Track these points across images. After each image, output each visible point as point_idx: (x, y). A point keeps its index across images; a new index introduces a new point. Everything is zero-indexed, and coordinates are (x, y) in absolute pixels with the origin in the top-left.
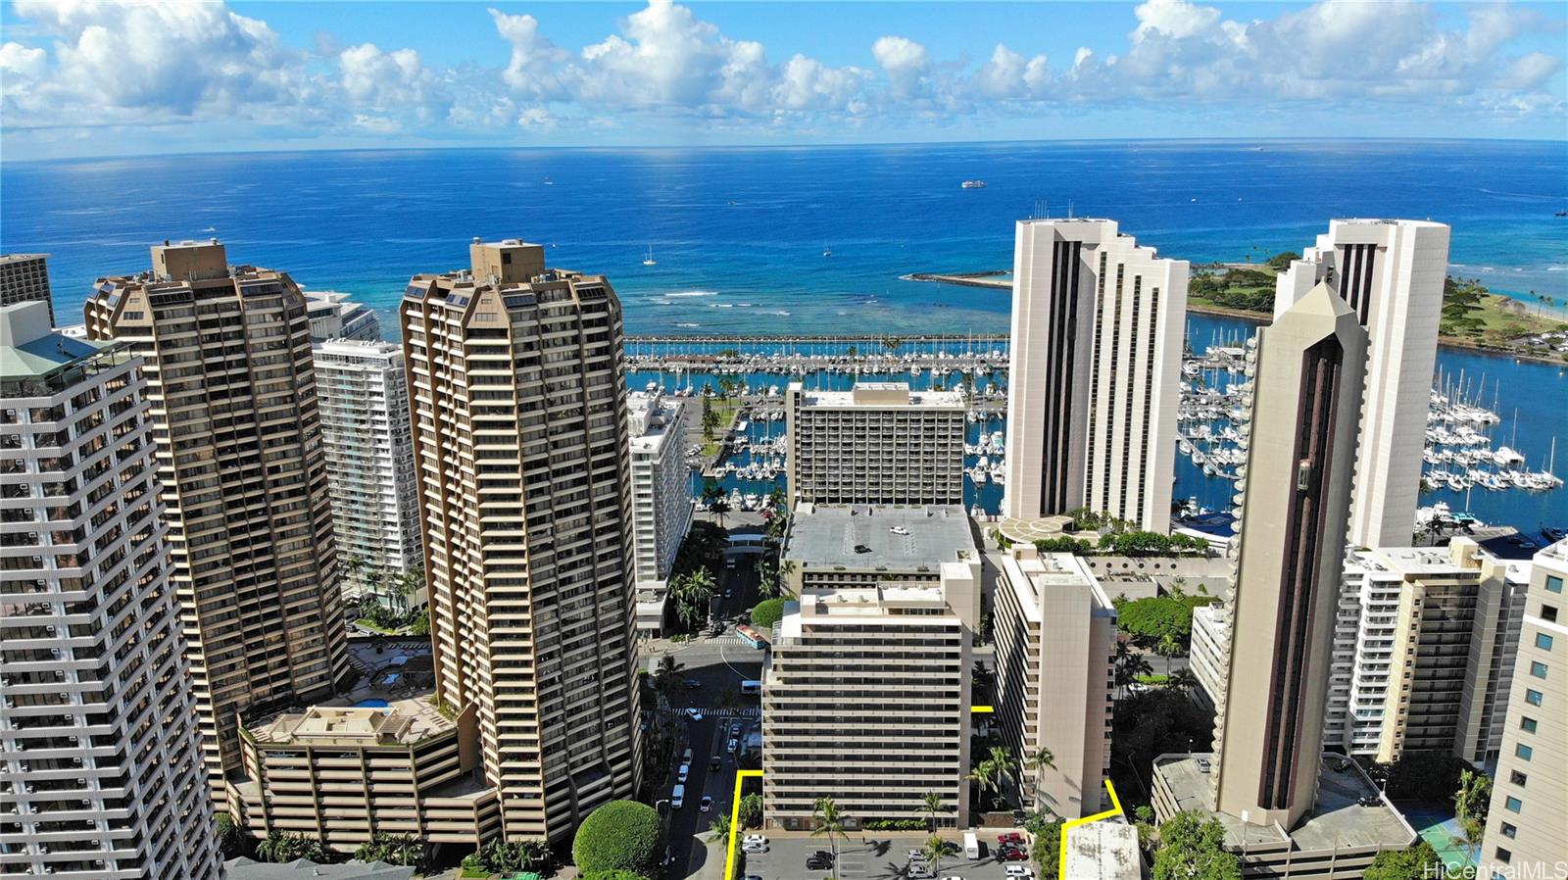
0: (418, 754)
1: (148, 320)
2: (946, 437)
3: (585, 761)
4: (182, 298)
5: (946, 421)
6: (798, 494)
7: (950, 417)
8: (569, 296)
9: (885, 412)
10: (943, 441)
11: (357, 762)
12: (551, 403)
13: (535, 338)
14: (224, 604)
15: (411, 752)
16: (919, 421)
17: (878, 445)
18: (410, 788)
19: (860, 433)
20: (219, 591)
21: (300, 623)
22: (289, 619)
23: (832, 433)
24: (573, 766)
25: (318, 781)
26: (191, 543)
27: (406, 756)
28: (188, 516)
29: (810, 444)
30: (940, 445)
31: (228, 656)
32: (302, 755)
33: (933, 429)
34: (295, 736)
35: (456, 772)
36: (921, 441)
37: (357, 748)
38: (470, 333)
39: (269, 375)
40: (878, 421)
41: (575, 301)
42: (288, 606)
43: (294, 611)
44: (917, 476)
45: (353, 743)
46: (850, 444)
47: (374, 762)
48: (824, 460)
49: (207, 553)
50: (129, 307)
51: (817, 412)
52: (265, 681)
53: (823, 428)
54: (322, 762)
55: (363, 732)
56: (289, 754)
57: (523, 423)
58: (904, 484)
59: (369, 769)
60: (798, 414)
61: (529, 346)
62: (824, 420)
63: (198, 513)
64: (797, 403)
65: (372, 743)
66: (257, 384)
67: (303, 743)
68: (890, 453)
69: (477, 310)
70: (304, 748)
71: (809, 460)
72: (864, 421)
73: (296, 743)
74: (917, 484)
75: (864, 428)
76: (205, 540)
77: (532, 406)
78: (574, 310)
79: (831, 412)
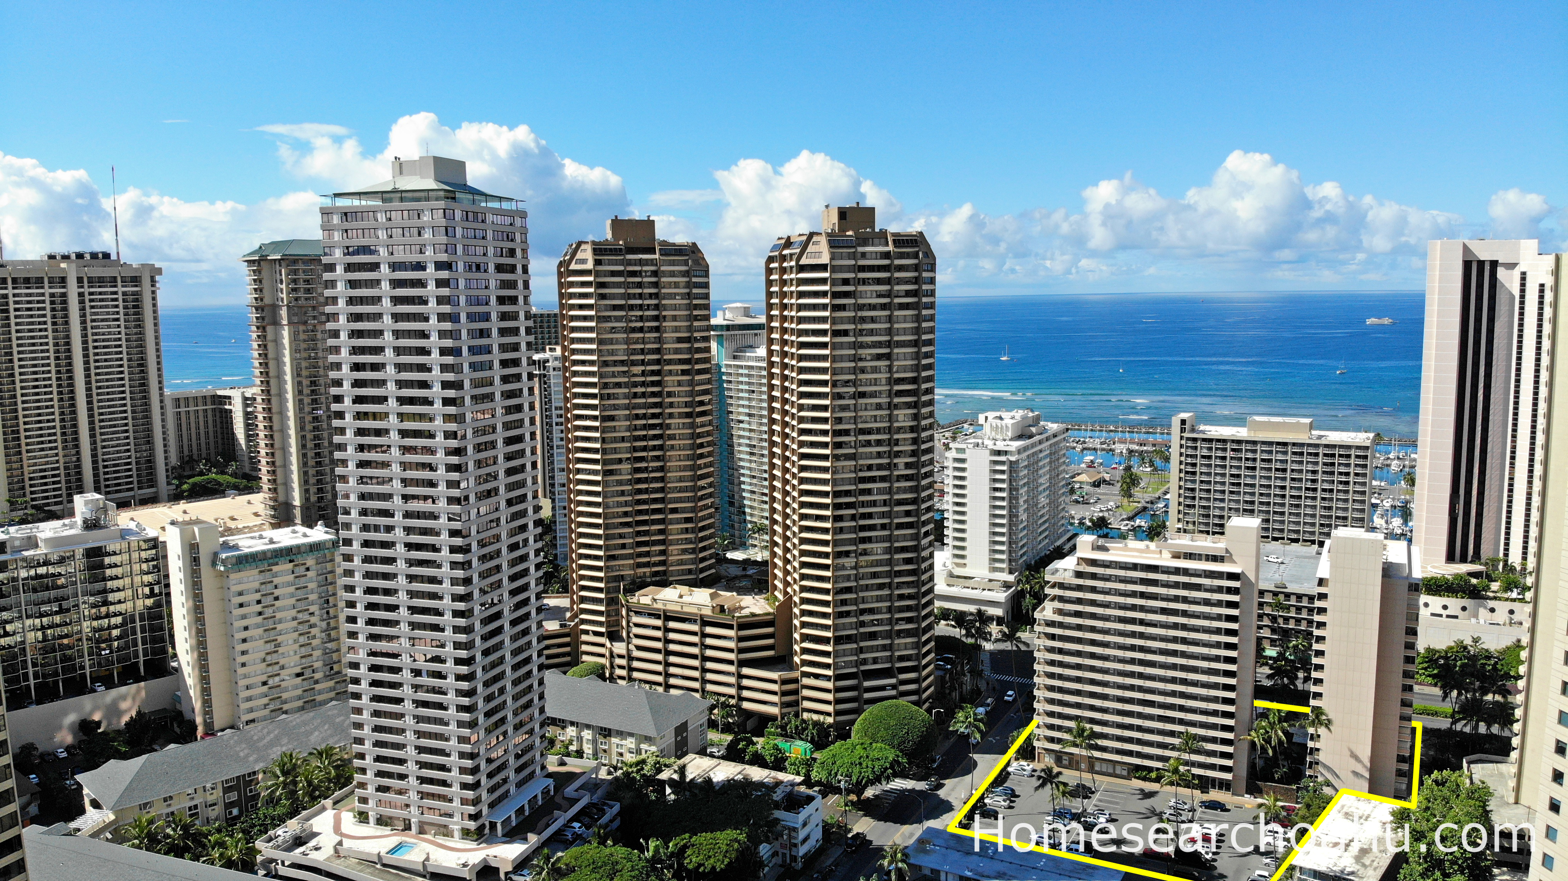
0: (742, 627)
1: (590, 265)
2: (1347, 474)
3: (875, 661)
4: (617, 251)
5: (1349, 456)
6: (1180, 526)
7: (1353, 452)
8: (887, 244)
9: (1278, 443)
10: (1343, 479)
11: (695, 628)
12: (861, 332)
13: (852, 275)
14: (623, 493)
15: (735, 623)
16: (1317, 455)
17: (1269, 478)
18: (731, 656)
19: (1250, 464)
20: (620, 483)
21: (678, 521)
22: (670, 516)
23: (1219, 462)
24: (865, 662)
25: (668, 641)
26: (604, 440)
27: (730, 627)
28: (605, 419)
29: (1194, 473)
30: (1341, 482)
31: (621, 536)
32: (658, 617)
33: (1333, 464)
34: (655, 600)
35: (771, 653)
36: (1319, 477)
37: (696, 615)
38: (802, 268)
39: (674, 318)
40: (1270, 452)
41: (891, 248)
42: (670, 506)
43: (674, 511)
44: (1313, 516)
45: (694, 610)
46: (1239, 476)
47: (709, 630)
48: (1209, 491)
49: (615, 451)
50: (579, 255)
51: (1204, 440)
52: (647, 565)
53: (1209, 457)
54: (672, 625)
55: (703, 603)
56: (650, 615)
57: (835, 346)
58: (1298, 523)
59: (704, 635)
60: (1183, 442)
61: (846, 282)
62: (1210, 449)
63: (612, 418)
64: (1183, 430)
65: (707, 612)
66: (664, 324)
67: (659, 606)
68: (1283, 488)
69: (808, 250)
70: (659, 610)
71: (1193, 490)
72: (1255, 451)
73: (655, 606)
74: (1313, 524)
75: (1254, 460)
76: (615, 440)
77: (845, 333)
78: (886, 255)
79: (1218, 440)
